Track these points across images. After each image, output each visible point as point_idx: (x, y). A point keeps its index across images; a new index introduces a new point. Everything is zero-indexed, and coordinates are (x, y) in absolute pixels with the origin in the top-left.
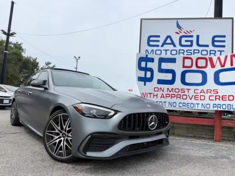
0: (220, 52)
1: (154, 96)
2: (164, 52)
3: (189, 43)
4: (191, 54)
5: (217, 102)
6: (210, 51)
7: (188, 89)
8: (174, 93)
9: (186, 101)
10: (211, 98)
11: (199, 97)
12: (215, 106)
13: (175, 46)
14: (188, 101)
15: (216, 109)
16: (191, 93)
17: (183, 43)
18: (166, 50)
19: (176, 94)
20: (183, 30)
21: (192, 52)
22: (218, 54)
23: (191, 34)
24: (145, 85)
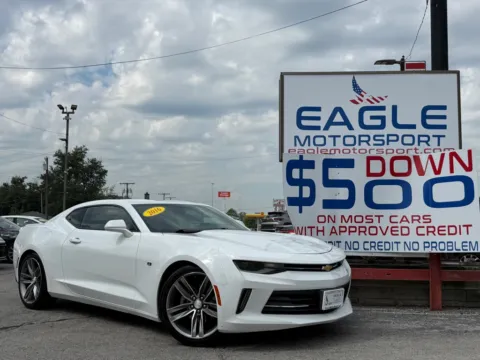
0: (436, 139)
1: (318, 231)
2: (330, 141)
3: (378, 122)
4: (383, 144)
5: (431, 238)
6: (419, 136)
7: (379, 217)
8: (354, 224)
9: (373, 238)
10: (421, 231)
11: (399, 229)
12: (427, 245)
13: (350, 128)
14: (380, 237)
15: (428, 250)
16: (385, 223)
17: (367, 121)
18: (334, 137)
19: (357, 225)
20: (366, 97)
21: (385, 138)
22: (434, 142)
23: (382, 104)
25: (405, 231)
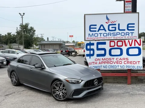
1: (95, 63)
2: (99, 35)
3: (114, 29)
5: (128, 65)
6: (126, 33)
7: (113, 58)
8: (106, 61)
9: (112, 65)
10: (125, 63)
11: (119, 62)
13: (105, 31)
15: (127, 68)
16: (115, 60)
17: (111, 29)
18: (101, 34)
19: (107, 61)
20: (110, 21)
21: (116, 34)
22: (130, 34)
23: (115, 23)
24: (90, 58)
25: (121, 63)
